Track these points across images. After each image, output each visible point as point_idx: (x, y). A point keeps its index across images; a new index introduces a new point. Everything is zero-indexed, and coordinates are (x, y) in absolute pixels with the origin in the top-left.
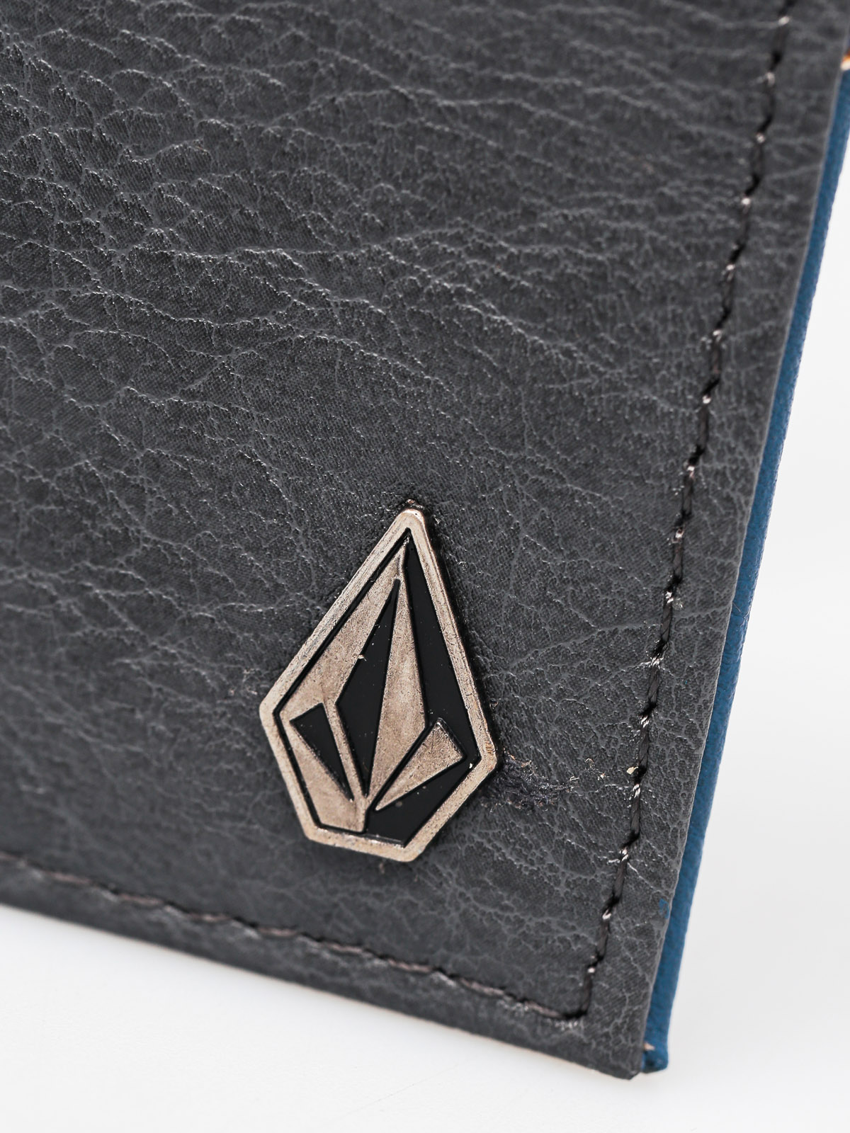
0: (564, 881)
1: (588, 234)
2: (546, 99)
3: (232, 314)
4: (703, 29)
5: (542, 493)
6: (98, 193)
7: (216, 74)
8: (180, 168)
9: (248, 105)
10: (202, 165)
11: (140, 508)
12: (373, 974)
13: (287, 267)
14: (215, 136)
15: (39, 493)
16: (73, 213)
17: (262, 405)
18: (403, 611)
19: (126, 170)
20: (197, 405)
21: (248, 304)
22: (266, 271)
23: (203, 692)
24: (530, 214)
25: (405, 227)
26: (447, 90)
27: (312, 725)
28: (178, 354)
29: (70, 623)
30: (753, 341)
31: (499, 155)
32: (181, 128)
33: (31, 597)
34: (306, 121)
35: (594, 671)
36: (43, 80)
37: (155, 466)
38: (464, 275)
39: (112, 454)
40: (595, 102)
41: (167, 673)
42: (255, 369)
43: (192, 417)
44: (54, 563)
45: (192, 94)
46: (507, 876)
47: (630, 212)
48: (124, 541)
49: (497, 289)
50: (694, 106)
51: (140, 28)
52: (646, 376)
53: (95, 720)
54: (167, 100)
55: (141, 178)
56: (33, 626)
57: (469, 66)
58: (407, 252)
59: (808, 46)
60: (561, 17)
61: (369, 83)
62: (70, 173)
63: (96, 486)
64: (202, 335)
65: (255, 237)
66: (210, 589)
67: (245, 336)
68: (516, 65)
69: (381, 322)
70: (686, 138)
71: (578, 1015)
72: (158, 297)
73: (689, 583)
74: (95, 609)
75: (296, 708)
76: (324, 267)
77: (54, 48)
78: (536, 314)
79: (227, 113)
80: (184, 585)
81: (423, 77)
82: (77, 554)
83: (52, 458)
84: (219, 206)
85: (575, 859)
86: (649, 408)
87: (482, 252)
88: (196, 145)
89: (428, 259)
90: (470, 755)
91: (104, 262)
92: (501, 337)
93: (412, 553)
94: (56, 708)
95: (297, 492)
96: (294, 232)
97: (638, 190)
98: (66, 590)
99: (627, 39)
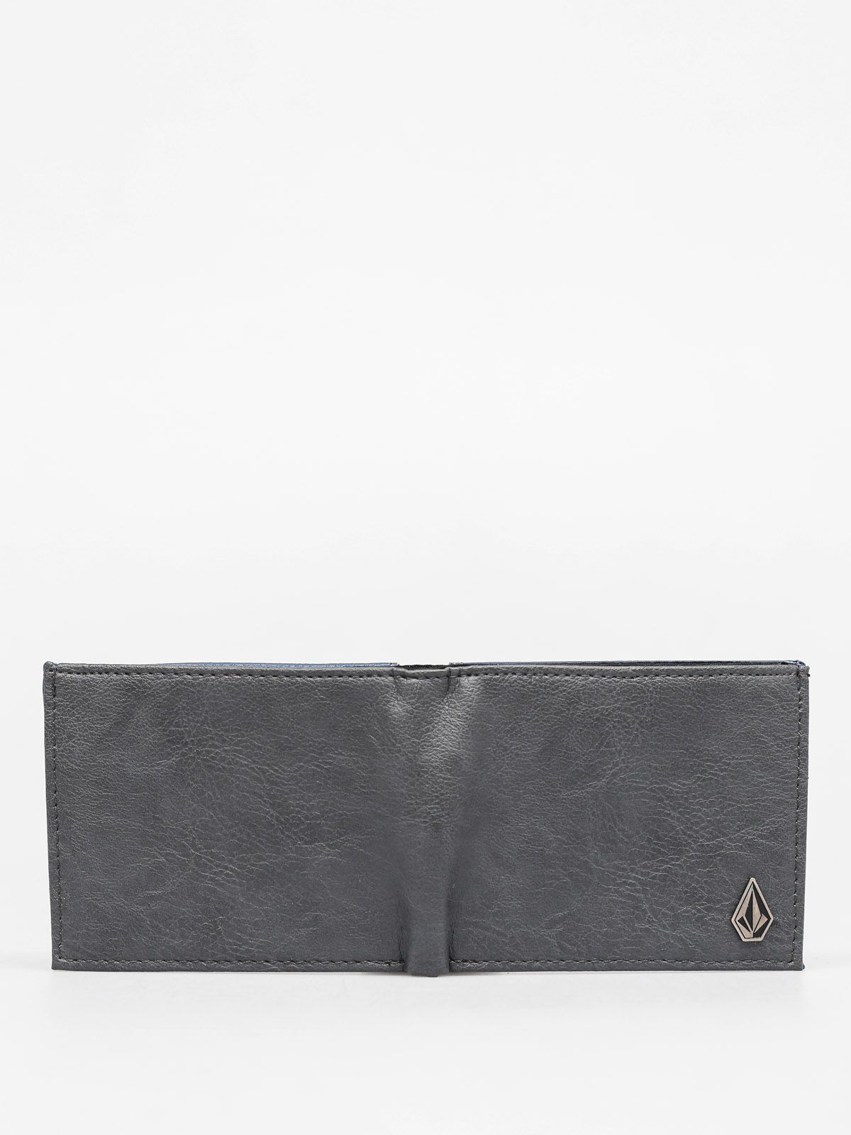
0: (786, 938)
1: (774, 822)
2: (763, 801)
3: (716, 852)
4: (786, 783)
5: (773, 870)
6: (690, 836)
7: (707, 810)
8: (703, 828)
9: (714, 815)
10: (707, 827)
11: (704, 890)
12: (755, 964)
13: (724, 841)
14: (709, 821)
15: (686, 892)
16: (686, 841)
17: (723, 867)
18: (754, 896)
19: (695, 830)
20: (712, 869)
21: (718, 849)
22: (721, 843)
23: (720, 921)
24: (763, 822)
25: (743, 829)
26: (747, 804)
27: (742, 921)
28: (707, 861)
29: (695, 914)
30: (803, 834)
31: (757, 813)
32: (703, 821)
33: (687, 912)
34: (724, 815)
35: (786, 899)
36: (678, 818)
37: (706, 882)
38: (754, 835)
39: (698, 882)
40: (771, 800)
41: (713, 919)
42: (721, 860)
43: (711, 872)
44: (691, 904)
45: (704, 815)
46: (777, 939)
47: (780, 817)
48: (702, 897)
49: (760, 836)
50: (787, 796)
51: (694, 805)
52: (787, 844)
53: (701, 931)
54: (700, 817)
55: (697, 832)
56: (688, 916)
57: (750, 799)
58: (744, 833)
59: (803, 782)
60: (764, 787)
61: (733, 806)
62: (685, 834)
63: (696, 889)
64: (711, 857)
65: (718, 837)
66: (719, 902)
67: (719, 855)
68: (758, 797)
69: (741, 846)
70: (787, 802)
71: (791, 961)
72: (703, 852)
73: (799, 879)
74: (699, 911)
75: (738, 918)
76: (730, 840)
77: (680, 813)
78: (768, 838)
79: (710, 817)
80: (714, 902)
81: (743, 802)
82: (694, 902)
83: (687, 886)
84: (712, 834)
85: (788, 933)
86: (788, 850)
87: (757, 830)
88: (706, 823)
89: (748, 833)
90: (769, 918)
91: (692, 848)
92: (762, 844)
93: (754, 885)
94: (694, 931)
95: (731, 880)
96: (724, 835)
97: (781, 813)
98: (694, 909)
99: (775, 788)
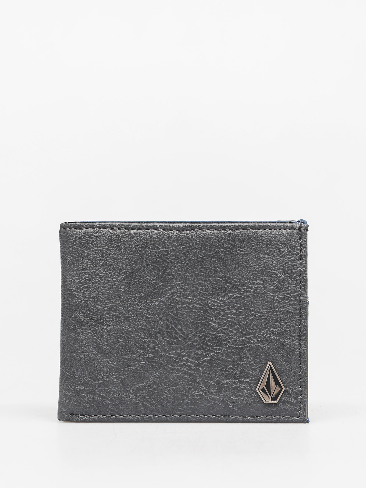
0: (294, 401)
1: (284, 326)
2: (276, 312)
3: (244, 345)
4: (292, 300)
5: (284, 357)
6: (227, 334)
7: (238, 318)
8: (235, 329)
9: (242, 320)
10: (238, 328)
11: (238, 370)
12: (274, 418)
13: (250, 338)
14: (239, 325)
15: (226, 371)
16: (224, 337)
17: (250, 354)
18: (271, 374)
19: (230, 331)
20: (242, 356)
21: (246, 343)
22: (248, 339)
23: (249, 390)
24: (276, 325)
25: (263, 330)
26: (265, 313)
27: (263, 390)
28: (239, 351)
29: (232, 385)
30: (304, 334)
31: (272, 319)
32: (235, 325)
33: (227, 384)
34: (249, 321)
35: (293, 376)
36: (218, 323)
37: (239, 364)
38: (270, 334)
39: (234, 364)
40: (281, 311)
41: (245, 389)
42: (248, 350)
43: (242, 358)
44: (229, 379)
45: (236, 321)
46: (288, 402)
47: (288, 322)
48: (236, 374)
49: (274, 335)
50: (292, 309)
51: (229, 314)
52: (293, 340)
53: (237, 396)
54: (233, 322)
55: (231, 332)
56: (228, 387)
57: (267, 310)
58: (263, 333)
59: (303, 300)
60: (276, 302)
61: (256, 315)
62: (223, 333)
63: (232, 369)
64: (241, 348)
65: (246, 335)
66: (248, 377)
67: (247, 347)
68: (272, 309)
69: (262, 341)
70: (292, 313)
71: (299, 417)
72: (236, 345)
73: (302, 363)
74: (235, 383)
75: (261, 388)
76: (254, 337)
77: (219, 319)
78: (279, 336)
79: (240, 322)
80: (244, 377)
81: (262, 313)
82: (232, 377)
83: (226, 367)
84: (241, 333)
85: (295, 398)
86: (294, 344)
87: (272, 331)
88: (237, 326)
89: (266, 333)
90: (282, 389)
91: (229, 342)
92: (276, 340)
93: (271, 367)
94: (232, 396)
95: (256, 363)
96: (250, 334)
97: (288, 320)
98: (231, 382)
99: (284, 303)
